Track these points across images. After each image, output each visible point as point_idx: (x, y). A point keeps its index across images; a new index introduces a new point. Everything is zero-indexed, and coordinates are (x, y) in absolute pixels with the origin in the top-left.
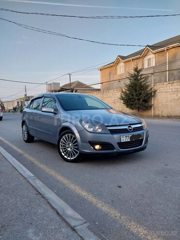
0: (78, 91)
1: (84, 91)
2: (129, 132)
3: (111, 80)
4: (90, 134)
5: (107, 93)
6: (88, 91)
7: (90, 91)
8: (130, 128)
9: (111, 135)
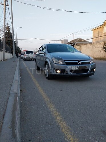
0: (78, 44)
1: (82, 44)
2: (79, 64)
3: (99, 36)
4: (55, 65)
5: (96, 45)
6: (84, 44)
7: (86, 44)
8: (80, 62)
9: (66, 65)
